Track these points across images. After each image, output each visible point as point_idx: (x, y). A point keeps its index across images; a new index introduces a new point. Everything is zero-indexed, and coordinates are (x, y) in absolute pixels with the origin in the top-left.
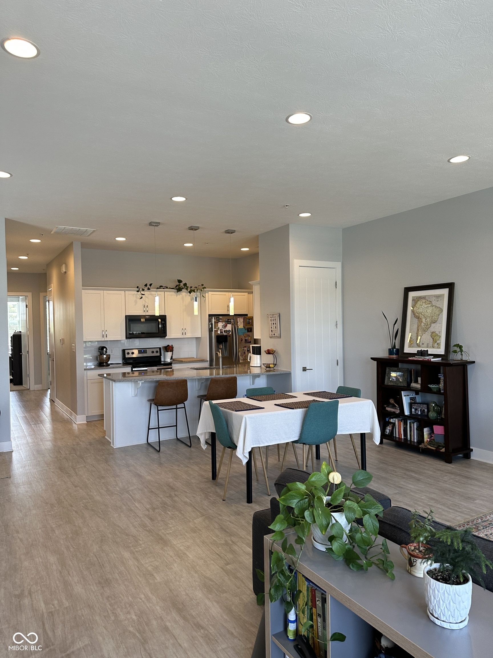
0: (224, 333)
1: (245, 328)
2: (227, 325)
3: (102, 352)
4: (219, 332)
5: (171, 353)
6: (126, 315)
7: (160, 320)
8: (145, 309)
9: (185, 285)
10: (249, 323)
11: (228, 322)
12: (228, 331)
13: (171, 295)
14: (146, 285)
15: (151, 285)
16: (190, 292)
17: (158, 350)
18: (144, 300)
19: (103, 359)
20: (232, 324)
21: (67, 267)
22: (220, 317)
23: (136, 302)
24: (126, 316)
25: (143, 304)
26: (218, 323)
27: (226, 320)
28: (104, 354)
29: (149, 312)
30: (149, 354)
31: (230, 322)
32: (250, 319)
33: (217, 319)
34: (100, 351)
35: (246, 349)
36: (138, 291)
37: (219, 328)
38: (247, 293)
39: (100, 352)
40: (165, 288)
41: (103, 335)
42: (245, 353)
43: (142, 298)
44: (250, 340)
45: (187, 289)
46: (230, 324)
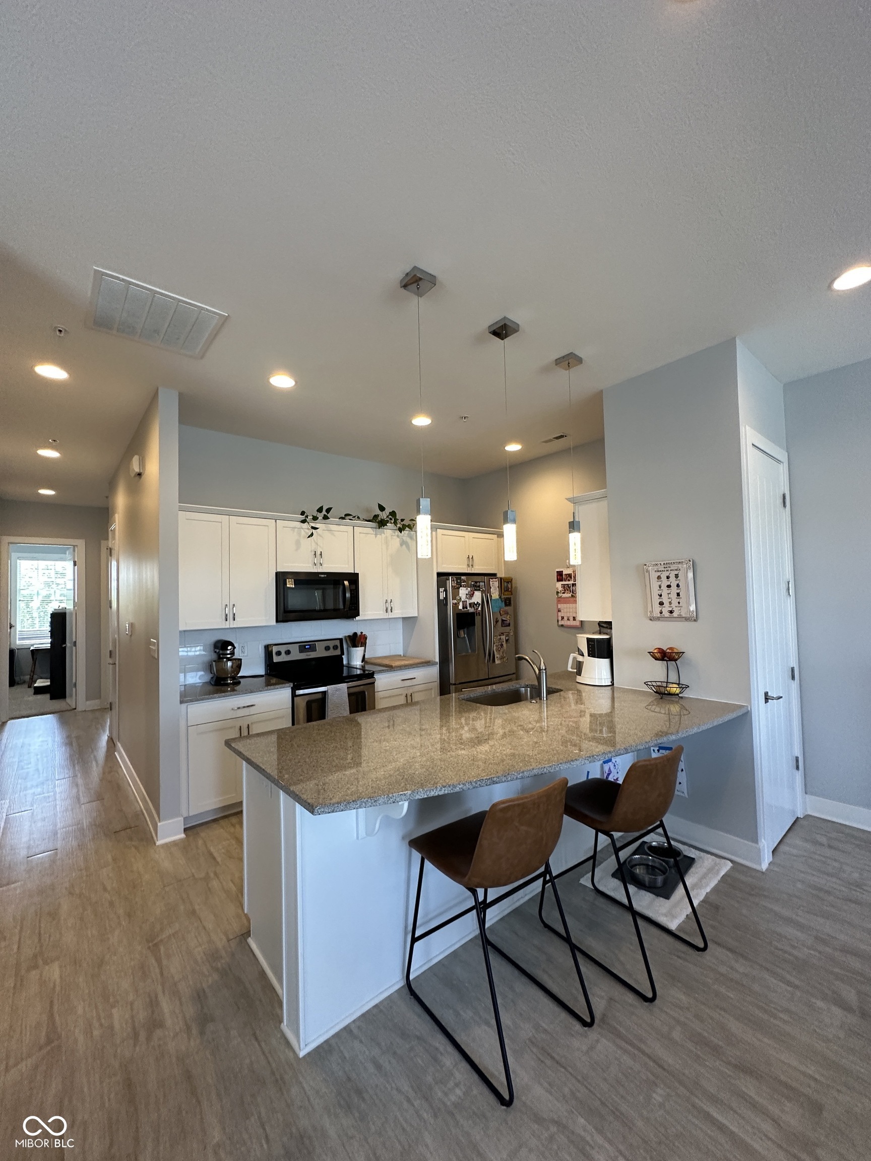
0: (469, 608)
1: (500, 597)
2: (474, 593)
3: (222, 654)
4: (460, 607)
5: (363, 648)
6: (278, 570)
7: (346, 583)
8: (317, 560)
9: (393, 514)
10: (507, 590)
11: (476, 587)
12: (476, 605)
13: (366, 534)
14: (320, 510)
15: (328, 510)
16: (400, 530)
17: (338, 643)
18: (315, 541)
19: (225, 671)
20: (483, 592)
21: (142, 463)
22: (463, 577)
23: (298, 544)
24: (276, 573)
25: (313, 548)
26: (459, 588)
27: (472, 583)
28: (229, 659)
29: (324, 565)
30: (320, 653)
31: (479, 586)
32: (508, 582)
33: (457, 582)
34: (218, 651)
35: (503, 637)
36: (304, 521)
37: (461, 599)
38: (496, 536)
39: (219, 655)
40: (354, 519)
41: (227, 615)
42: (502, 645)
43: (312, 535)
44: (508, 622)
45: (395, 523)
46: (479, 590)
